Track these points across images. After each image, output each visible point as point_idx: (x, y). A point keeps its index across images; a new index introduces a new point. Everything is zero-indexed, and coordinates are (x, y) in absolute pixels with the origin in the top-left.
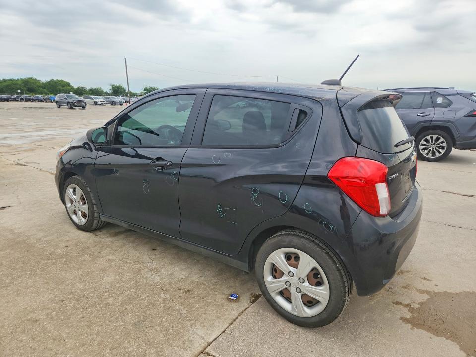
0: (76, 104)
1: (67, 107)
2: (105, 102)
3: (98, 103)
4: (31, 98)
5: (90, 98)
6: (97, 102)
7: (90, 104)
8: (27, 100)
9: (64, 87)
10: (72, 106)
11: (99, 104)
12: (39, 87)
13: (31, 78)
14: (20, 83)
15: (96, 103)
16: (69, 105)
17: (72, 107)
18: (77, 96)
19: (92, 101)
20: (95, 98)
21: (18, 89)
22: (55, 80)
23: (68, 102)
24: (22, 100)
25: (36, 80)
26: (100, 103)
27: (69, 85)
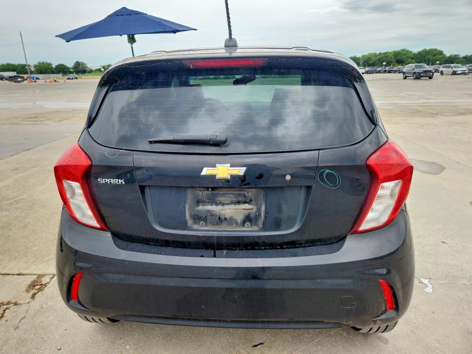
0: (422, 74)
1: (413, 78)
2: (467, 71)
3: (457, 73)
4: (393, 69)
5: (449, 67)
6: (456, 71)
7: (448, 75)
8: (389, 72)
9: (434, 56)
10: (418, 77)
11: (459, 74)
12: (408, 58)
13: (404, 50)
14: (391, 55)
15: (454, 73)
16: (415, 76)
17: (416, 78)
18: (426, 66)
19: (450, 70)
20: (454, 66)
21: (384, 61)
22: (428, 49)
23: (415, 73)
24: (385, 72)
25: (408, 51)
26: (460, 72)
27: (441, 53)
